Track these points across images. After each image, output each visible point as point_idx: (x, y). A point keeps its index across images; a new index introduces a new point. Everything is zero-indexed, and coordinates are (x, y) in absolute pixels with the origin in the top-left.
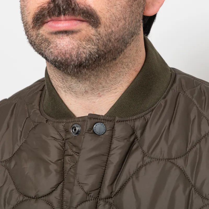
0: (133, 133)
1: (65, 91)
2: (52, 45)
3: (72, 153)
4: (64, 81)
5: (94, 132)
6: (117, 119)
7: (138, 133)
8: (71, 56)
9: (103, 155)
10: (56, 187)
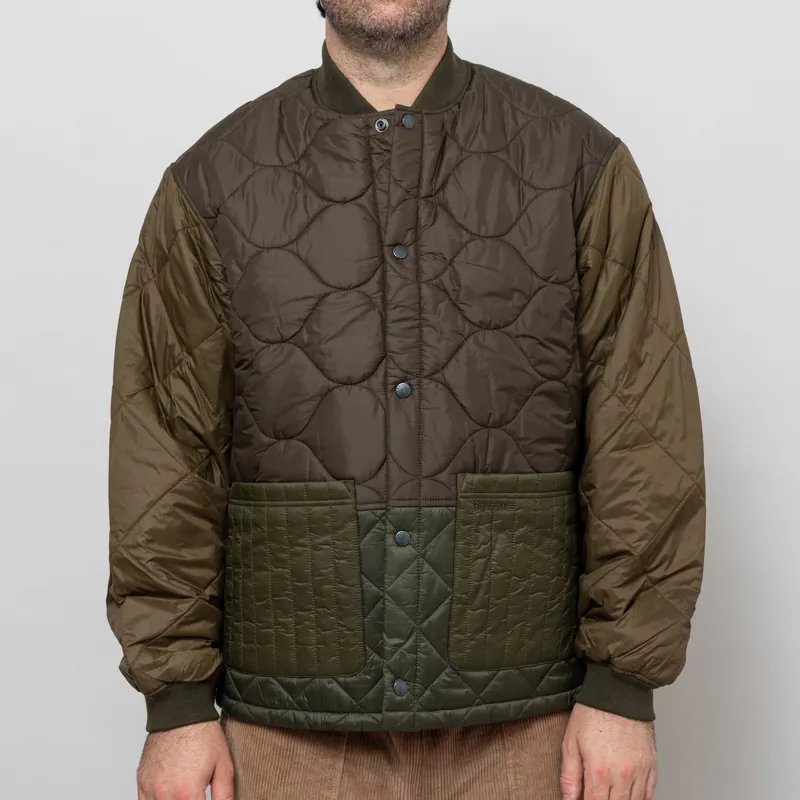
0: (443, 128)
1: (361, 79)
2: (373, 12)
3: (381, 151)
4: (363, 66)
5: (403, 126)
6: (424, 111)
7: (448, 127)
8: (397, 23)
9: (417, 150)
10: (367, 189)
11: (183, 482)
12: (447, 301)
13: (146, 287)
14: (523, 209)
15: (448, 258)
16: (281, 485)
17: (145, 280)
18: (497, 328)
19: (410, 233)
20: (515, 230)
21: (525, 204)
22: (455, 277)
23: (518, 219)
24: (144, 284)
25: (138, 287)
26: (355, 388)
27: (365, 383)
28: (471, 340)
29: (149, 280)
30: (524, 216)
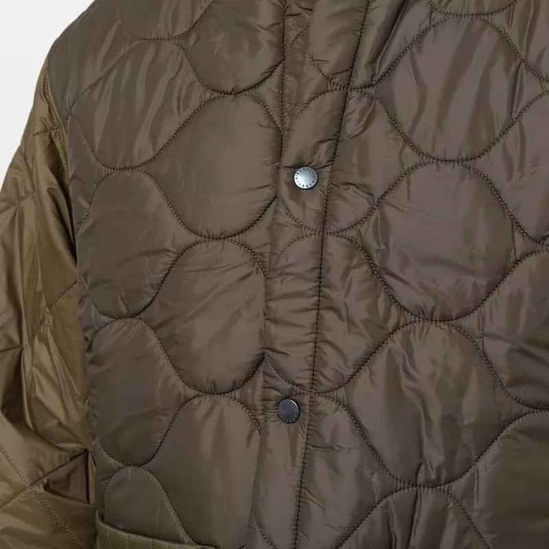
9: (357, 10)
10: (271, 72)
11: (19, 498)
12: (365, 268)
13: (22, 203)
14: (514, 115)
15: (378, 193)
16: (125, 535)
17: (23, 194)
18: (445, 319)
19: (324, 147)
20: (496, 151)
21: (521, 107)
22: (383, 229)
23: (503, 133)
24: (21, 199)
25: (12, 203)
26: (223, 401)
27: (237, 394)
28: (398, 336)
29: (27, 193)
30: (515, 128)
